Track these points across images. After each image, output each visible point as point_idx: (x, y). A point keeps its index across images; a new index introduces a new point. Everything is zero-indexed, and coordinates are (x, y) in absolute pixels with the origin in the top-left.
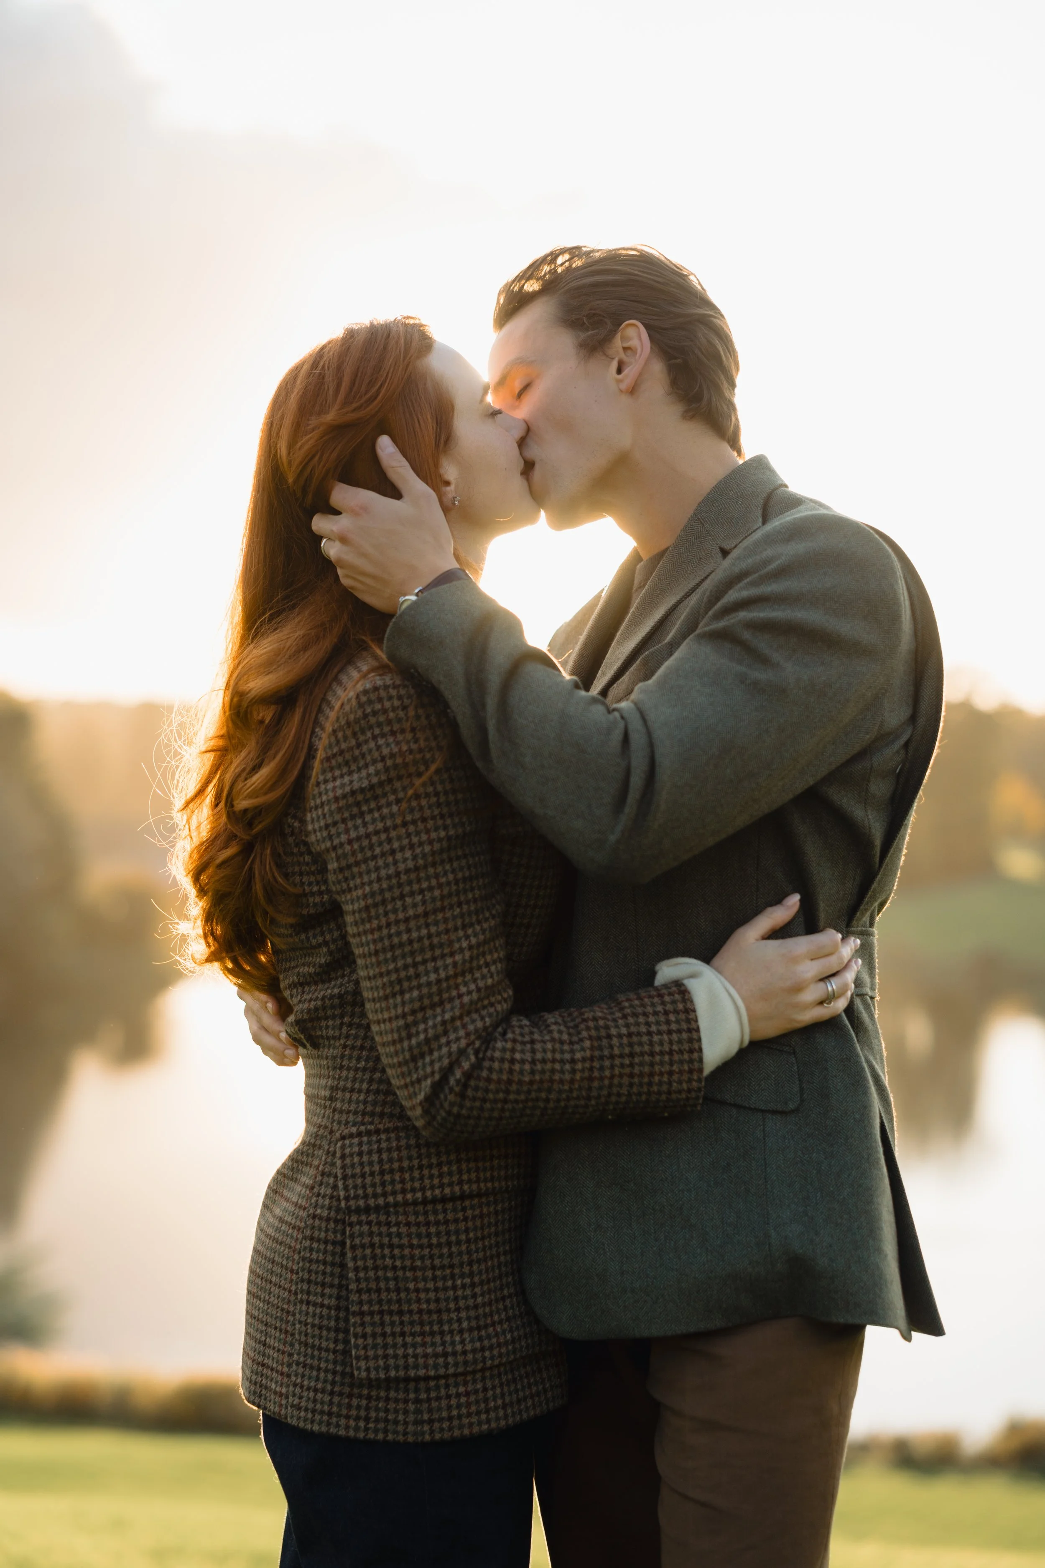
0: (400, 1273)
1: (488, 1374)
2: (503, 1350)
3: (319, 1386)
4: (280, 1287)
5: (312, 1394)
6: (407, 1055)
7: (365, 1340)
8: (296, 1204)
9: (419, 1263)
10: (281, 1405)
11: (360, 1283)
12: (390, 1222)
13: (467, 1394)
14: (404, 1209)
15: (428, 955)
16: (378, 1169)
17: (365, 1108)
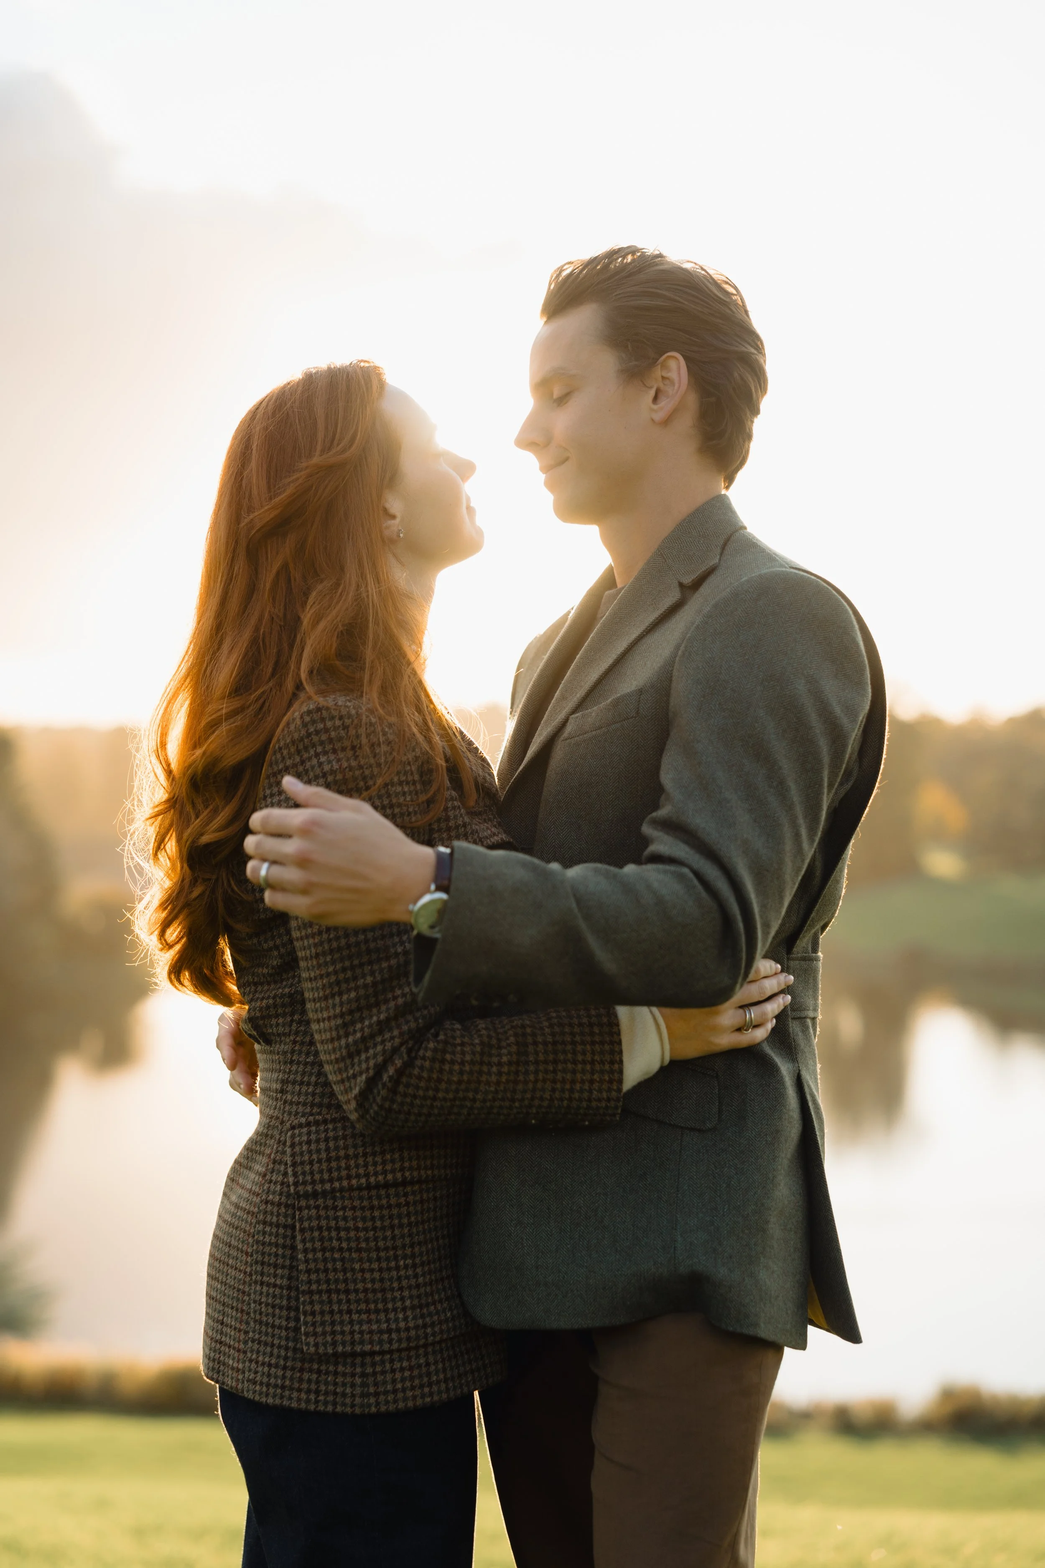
0: (346, 1255)
1: (430, 1350)
2: (444, 1327)
3: (273, 1361)
4: (236, 1269)
5: (266, 1369)
6: (344, 1052)
7: (314, 1317)
8: (250, 1191)
9: (363, 1245)
10: (238, 1380)
11: (308, 1264)
12: (337, 1206)
13: (411, 1368)
14: (350, 1194)
15: (365, 959)
16: (325, 1156)
17: (314, 1100)
